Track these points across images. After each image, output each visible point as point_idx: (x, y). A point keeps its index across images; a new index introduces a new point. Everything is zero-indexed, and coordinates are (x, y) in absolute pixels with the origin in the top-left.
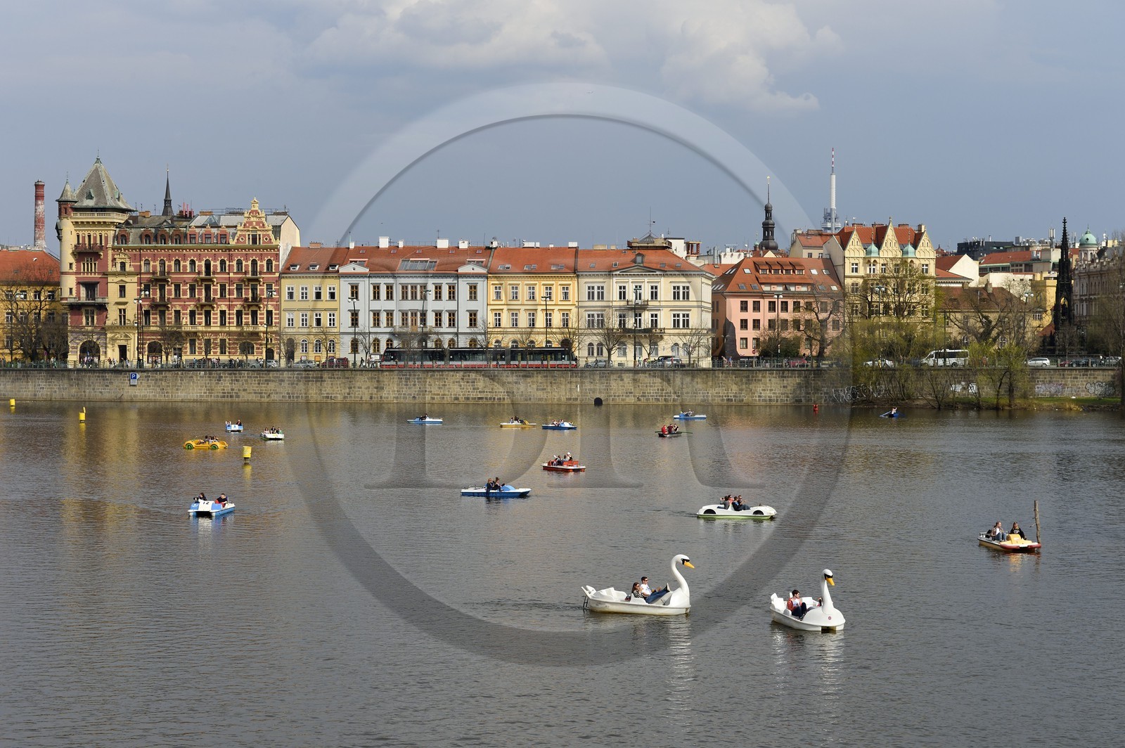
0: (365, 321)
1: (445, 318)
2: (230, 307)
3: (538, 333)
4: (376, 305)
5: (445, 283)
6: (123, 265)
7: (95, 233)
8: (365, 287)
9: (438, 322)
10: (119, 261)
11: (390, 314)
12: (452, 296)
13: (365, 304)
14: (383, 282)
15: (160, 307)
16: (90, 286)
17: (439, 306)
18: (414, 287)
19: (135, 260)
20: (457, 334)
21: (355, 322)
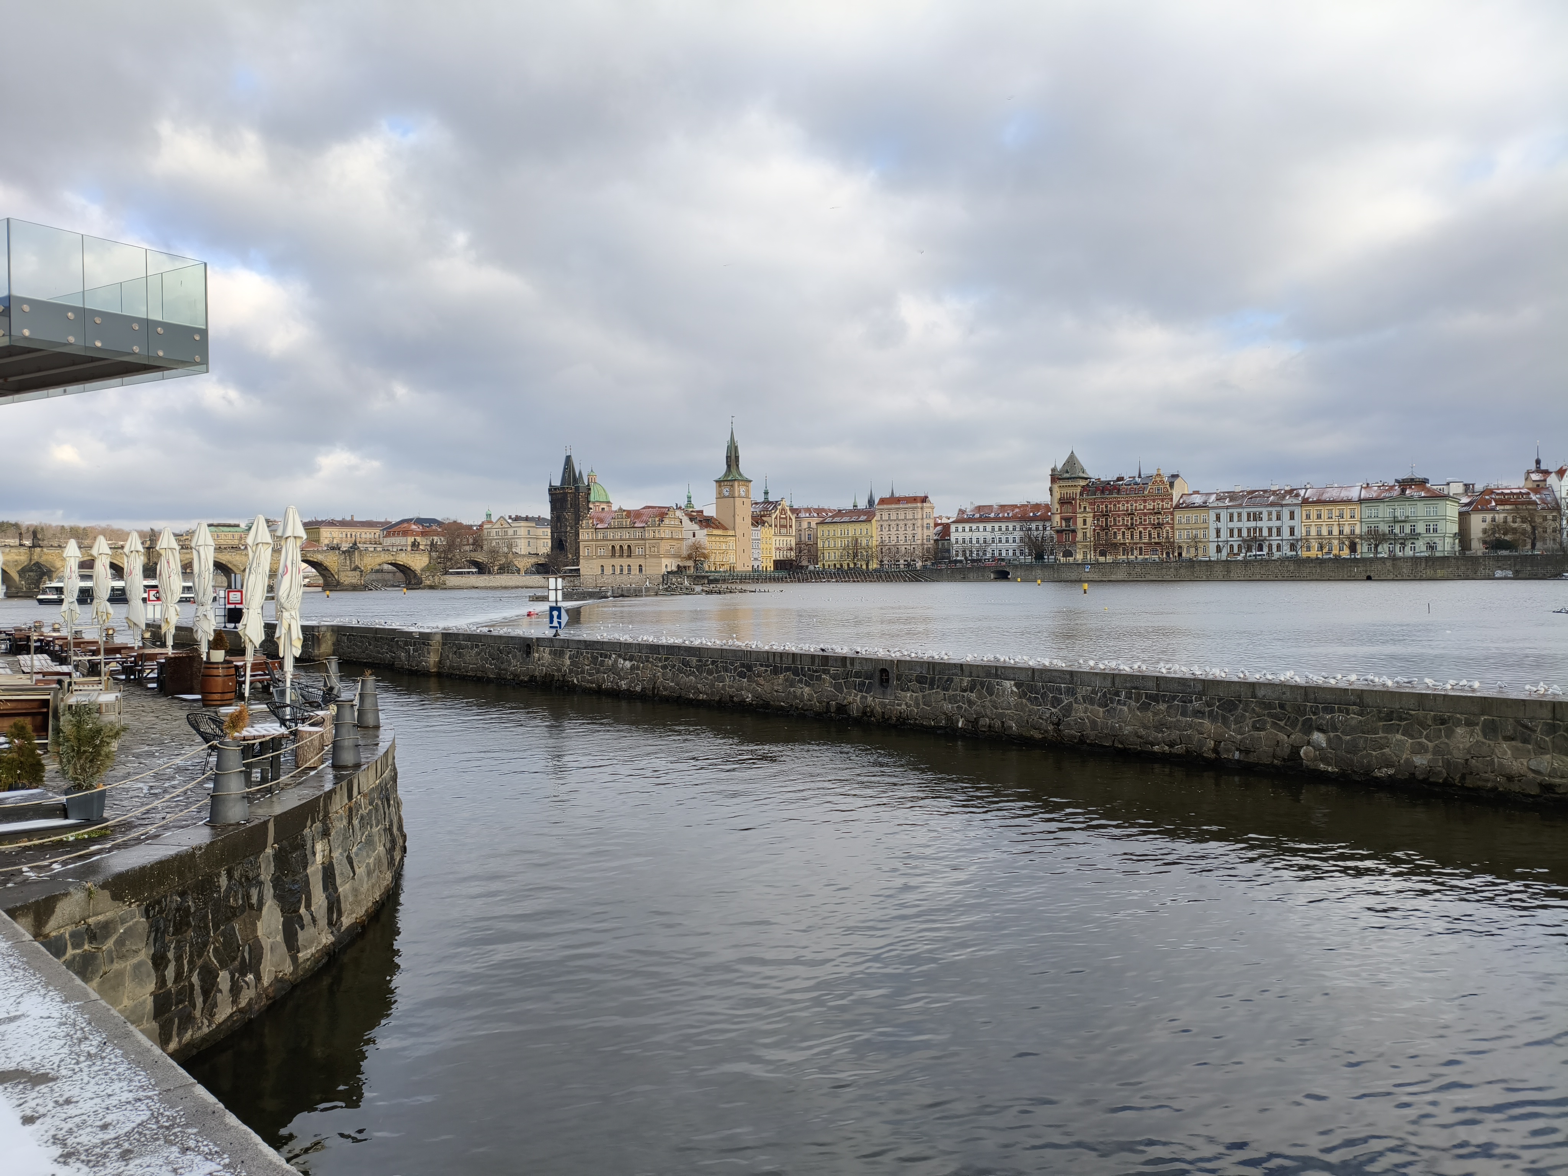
0: (1224, 535)
1: (1274, 531)
2: (1145, 529)
3: (1334, 538)
4: (1231, 525)
5: (1274, 510)
6: (1085, 508)
7: (1070, 491)
8: (1224, 515)
9: (1270, 534)
10: (1082, 506)
11: (1240, 530)
12: (1278, 518)
13: (1224, 525)
14: (1235, 511)
15: (1106, 528)
16: (1067, 520)
17: (1270, 524)
18: (1255, 514)
19: (1091, 505)
20: (1282, 540)
21: (1218, 536)
